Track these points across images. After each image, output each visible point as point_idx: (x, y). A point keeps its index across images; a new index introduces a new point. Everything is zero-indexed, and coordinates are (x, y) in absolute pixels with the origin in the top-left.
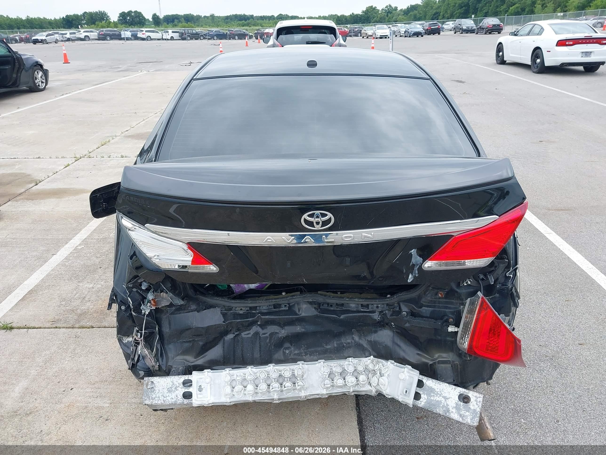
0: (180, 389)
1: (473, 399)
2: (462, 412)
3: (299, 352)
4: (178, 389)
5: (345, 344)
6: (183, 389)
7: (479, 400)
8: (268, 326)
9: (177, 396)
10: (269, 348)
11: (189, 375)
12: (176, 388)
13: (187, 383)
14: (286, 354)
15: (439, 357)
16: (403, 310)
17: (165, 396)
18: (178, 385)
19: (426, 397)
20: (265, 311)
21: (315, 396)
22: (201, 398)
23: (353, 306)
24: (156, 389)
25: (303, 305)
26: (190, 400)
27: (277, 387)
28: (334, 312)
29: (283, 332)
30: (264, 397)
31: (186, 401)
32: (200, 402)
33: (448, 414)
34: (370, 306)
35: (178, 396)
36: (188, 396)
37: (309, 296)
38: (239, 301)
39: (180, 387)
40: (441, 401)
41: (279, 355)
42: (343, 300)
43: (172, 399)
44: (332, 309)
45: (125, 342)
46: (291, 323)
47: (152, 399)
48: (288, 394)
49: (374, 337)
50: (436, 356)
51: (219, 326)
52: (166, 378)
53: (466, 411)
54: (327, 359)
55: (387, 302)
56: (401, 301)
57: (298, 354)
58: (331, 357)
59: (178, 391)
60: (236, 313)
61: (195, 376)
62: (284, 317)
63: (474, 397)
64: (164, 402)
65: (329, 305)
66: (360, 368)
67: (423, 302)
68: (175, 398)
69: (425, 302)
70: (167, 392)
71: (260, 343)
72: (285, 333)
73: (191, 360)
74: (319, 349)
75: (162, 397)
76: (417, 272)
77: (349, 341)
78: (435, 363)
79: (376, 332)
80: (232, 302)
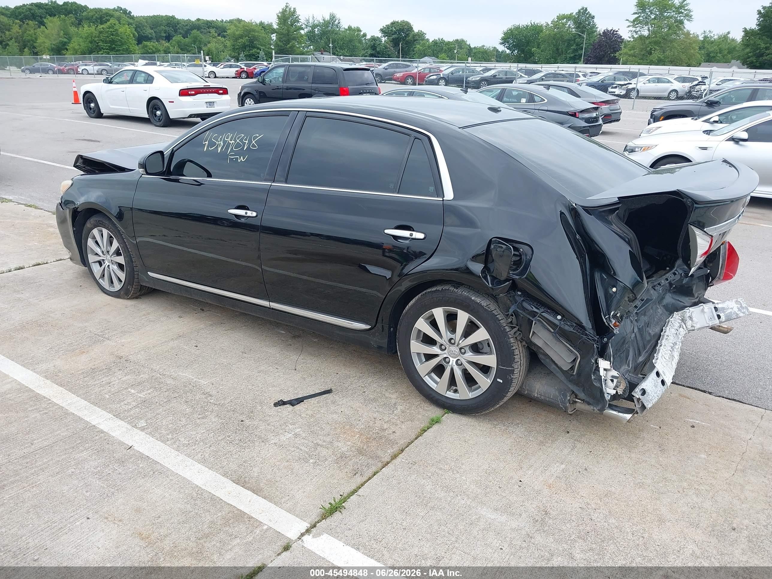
6: (659, 380)
13: (658, 374)
16: (681, 273)
19: (723, 314)
24: (648, 391)
43: (660, 391)
50: (696, 295)
61: (657, 367)
64: (658, 397)
70: (655, 388)
75: (655, 394)
78: (699, 299)
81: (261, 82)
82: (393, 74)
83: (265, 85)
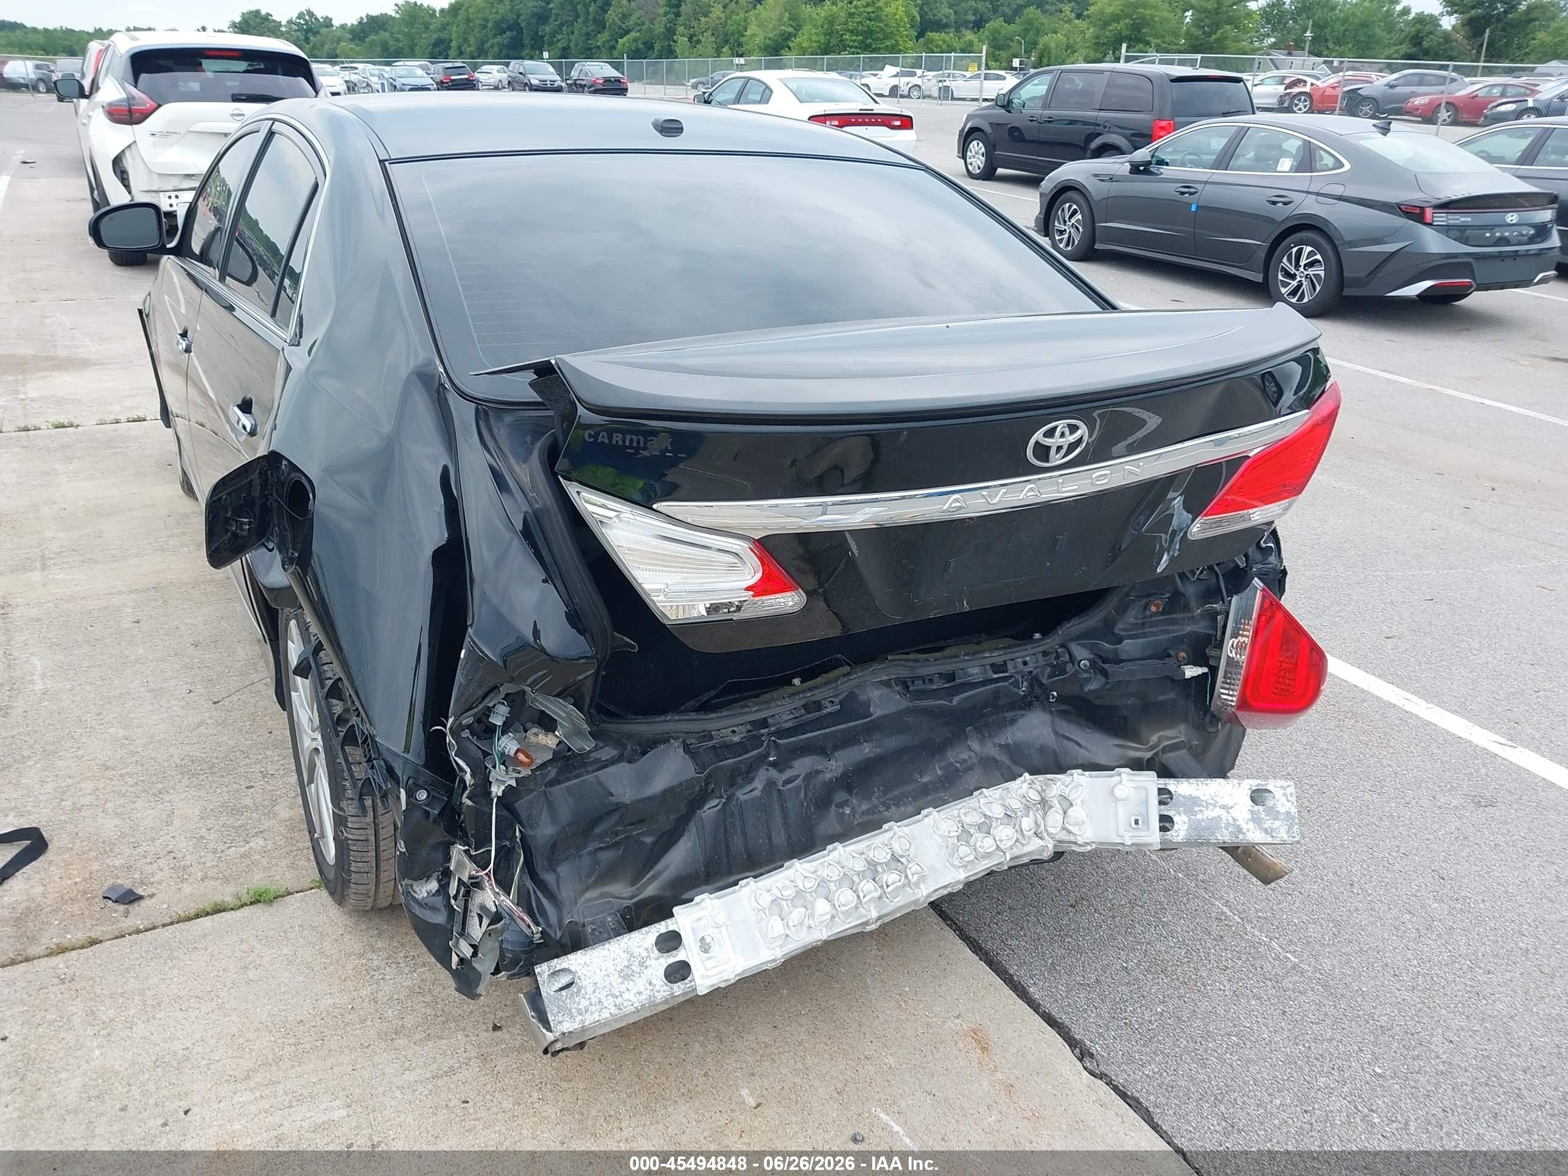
0: (653, 963)
1: (1278, 793)
2: (1267, 825)
3: (869, 806)
4: (648, 963)
5: (958, 765)
6: (662, 960)
7: (1289, 791)
8: (795, 759)
9: (650, 983)
10: (807, 814)
11: (668, 920)
12: (641, 964)
13: (670, 941)
14: (846, 818)
15: (1160, 740)
16: (1080, 658)
17: (618, 994)
18: (644, 954)
19: (1184, 818)
20: (790, 724)
21: (940, 891)
22: (714, 967)
23: (975, 672)
24: (584, 983)
25: (873, 692)
26: (686, 981)
27: (873, 888)
28: (935, 694)
29: (834, 767)
30: (850, 922)
31: (679, 987)
32: (715, 977)
33: (1241, 837)
34: (1010, 665)
35: (654, 982)
36: (679, 972)
37: (879, 669)
38: (729, 713)
39: (653, 956)
40: (1219, 817)
41: (830, 823)
42: (957, 662)
43: (640, 993)
44: (934, 687)
45: (420, 897)
46: (848, 741)
47: (581, 1014)
48: (895, 900)
49: (1012, 735)
50: (1154, 738)
51: (690, 782)
52: (607, 946)
53: (1274, 820)
54: (937, 804)
55: (1041, 649)
56: (1071, 640)
57: (868, 810)
58: (940, 798)
59: (650, 969)
60: (725, 741)
61: (683, 919)
62: (834, 728)
63: (1279, 789)
64: (620, 1009)
65: (927, 681)
66: (1016, 804)
67: (1120, 630)
68: (646, 989)
69: (1125, 630)
70: (620, 980)
71: (782, 805)
72: (837, 767)
73: (621, 892)
74: (909, 788)
75: (610, 997)
76: (1178, 547)
77: (964, 755)
78: (1156, 754)
79: (1013, 721)
80: (712, 719)
81: (1003, 107)
82: (1406, 98)
83: (1010, 112)
